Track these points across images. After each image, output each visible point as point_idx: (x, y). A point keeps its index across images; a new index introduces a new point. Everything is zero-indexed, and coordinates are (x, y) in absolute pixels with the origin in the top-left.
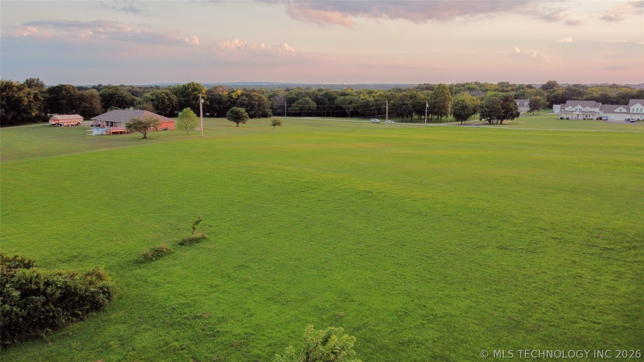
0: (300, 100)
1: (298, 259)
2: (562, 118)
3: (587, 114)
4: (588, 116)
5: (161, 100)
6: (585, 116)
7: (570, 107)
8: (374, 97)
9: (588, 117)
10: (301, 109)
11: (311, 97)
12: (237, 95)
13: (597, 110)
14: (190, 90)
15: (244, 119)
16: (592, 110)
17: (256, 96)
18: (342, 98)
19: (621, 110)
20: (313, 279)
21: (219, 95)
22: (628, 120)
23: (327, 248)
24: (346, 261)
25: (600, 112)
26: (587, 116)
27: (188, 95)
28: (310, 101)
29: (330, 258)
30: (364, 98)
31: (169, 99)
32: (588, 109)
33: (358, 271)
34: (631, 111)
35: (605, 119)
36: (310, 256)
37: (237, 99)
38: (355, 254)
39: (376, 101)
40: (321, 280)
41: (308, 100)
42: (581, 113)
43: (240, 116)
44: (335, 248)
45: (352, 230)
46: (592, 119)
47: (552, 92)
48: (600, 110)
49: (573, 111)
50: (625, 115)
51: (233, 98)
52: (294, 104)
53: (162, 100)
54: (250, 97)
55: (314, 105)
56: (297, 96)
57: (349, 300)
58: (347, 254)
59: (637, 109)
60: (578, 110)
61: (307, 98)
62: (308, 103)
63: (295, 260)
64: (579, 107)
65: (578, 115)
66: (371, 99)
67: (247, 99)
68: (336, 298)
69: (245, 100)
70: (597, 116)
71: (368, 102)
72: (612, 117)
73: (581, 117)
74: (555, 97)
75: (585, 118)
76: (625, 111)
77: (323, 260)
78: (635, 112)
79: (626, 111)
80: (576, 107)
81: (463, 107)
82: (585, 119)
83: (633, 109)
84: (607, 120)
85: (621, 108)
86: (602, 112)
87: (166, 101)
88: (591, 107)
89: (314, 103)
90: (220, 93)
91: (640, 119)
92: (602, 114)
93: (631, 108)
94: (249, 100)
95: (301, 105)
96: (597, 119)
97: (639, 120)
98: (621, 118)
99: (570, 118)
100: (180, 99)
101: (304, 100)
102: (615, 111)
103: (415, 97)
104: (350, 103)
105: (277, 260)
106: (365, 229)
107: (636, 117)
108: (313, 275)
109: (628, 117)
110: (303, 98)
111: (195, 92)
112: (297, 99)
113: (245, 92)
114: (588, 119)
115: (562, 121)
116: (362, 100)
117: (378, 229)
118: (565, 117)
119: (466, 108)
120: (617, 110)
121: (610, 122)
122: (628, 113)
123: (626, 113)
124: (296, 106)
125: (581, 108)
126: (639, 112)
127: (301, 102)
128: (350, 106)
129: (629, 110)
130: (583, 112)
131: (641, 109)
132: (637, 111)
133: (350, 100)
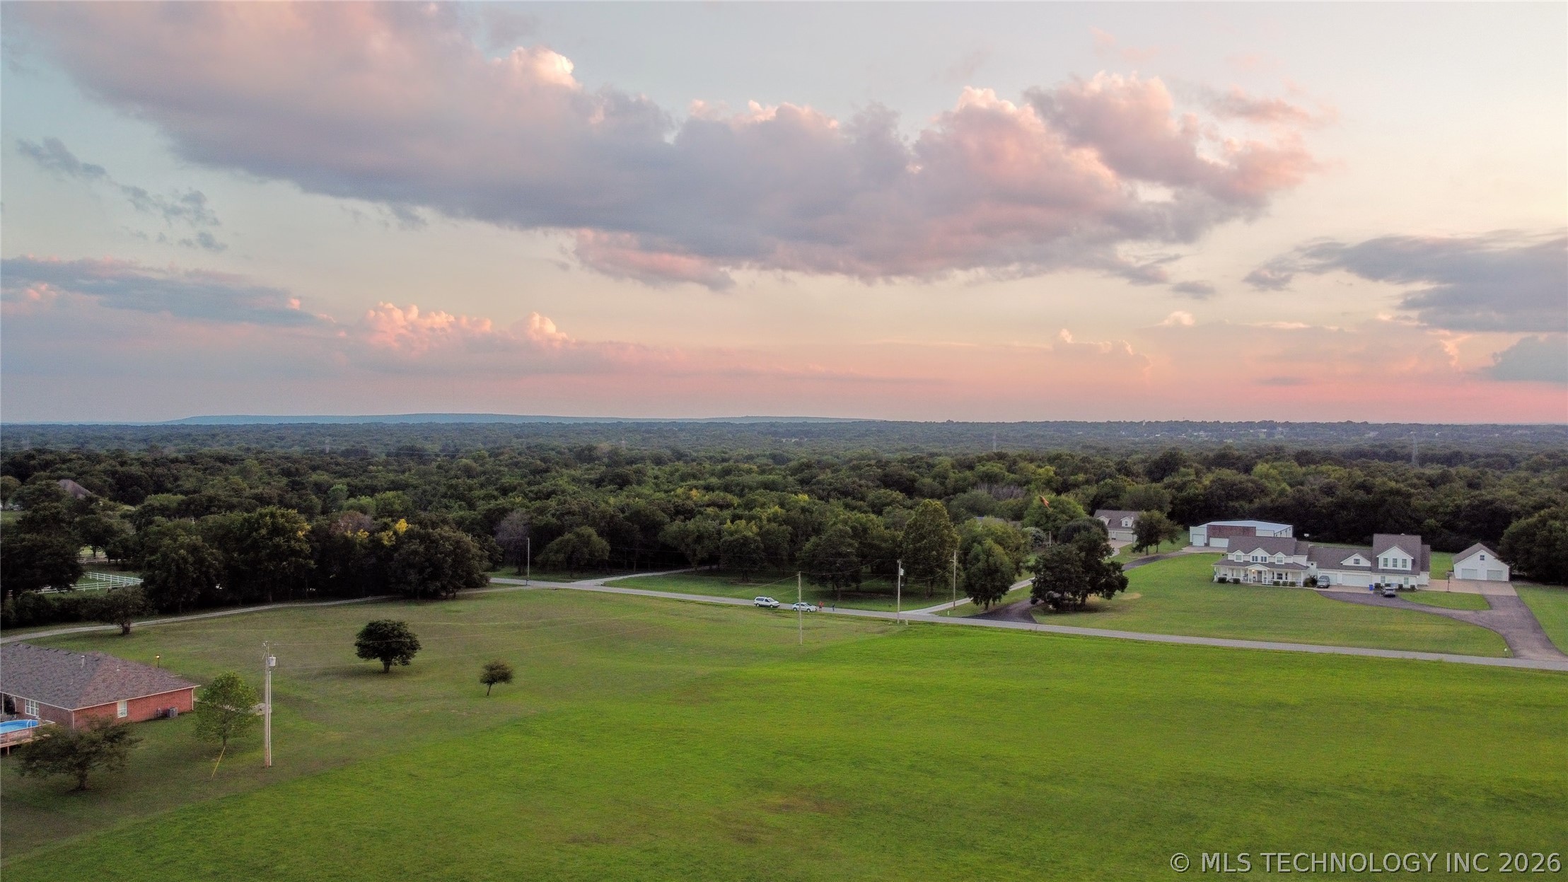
0: (567, 536)
2: (1222, 581)
3: (1280, 571)
4: (1284, 576)
5: (174, 568)
6: (1276, 576)
7: (1238, 553)
9: (1284, 579)
10: (570, 559)
11: (595, 525)
12: (394, 538)
13: (1302, 560)
14: (264, 532)
15: (405, 653)
16: (1291, 560)
17: (448, 539)
18: (677, 525)
19: (1357, 561)
21: (346, 538)
22: (1378, 586)
25: (1309, 565)
26: (1280, 576)
27: (255, 546)
28: (595, 537)
30: (733, 528)
31: (200, 561)
32: (1283, 557)
34: (1381, 566)
35: (1324, 584)
37: (395, 548)
39: (763, 534)
41: (589, 535)
42: (1266, 569)
43: (394, 645)
46: (1293, 584)
48: (1309, 560)
49: (1247, 563)
50: (1369, 574)
51: (383, 546)
52: (552, 546)
53: (178, 567)
54: (433, 542)
55: (603, 547)
59: (1395, 560)
60: (1259, 561)
61: (587, 529)
62: (588, 544)
64: (1258, 552)
65: (1260, 572)
66: (752, 532)
67: (421, 549)
69: (415, 552)
70: (1302, 578)
71: (746, 538)
72: (1339, 578)
73: (1268, 578)
75: (1275, 580)
76: (1365, 563)
78: (1390, 567)
79: (1368, 564)
80: (1253, 554)
81: (989, 567)
82: (1276, 584)
83: (1386, 560)
84: (1327, 587)
85: (1357, 557)
86: (1315, 565)
87: (191, 569)
88: (1288, 554)
89: (604, 542)
90: (349, 534)
91: (1405, 586)
92: (1315, 571)
93: (1381, 557)
94: (427, 549)
95: (569, 549)
96: (1306, 584)
97: (1401, 587)
98: (1358, 581)
99: (1241, 579)
100: (232, 558)
101: (578, 535)
102: (1345, 563)
104: (699, 538)
107: (1395, 580)
109: (1376, 579)
110: (576, 529)
111: (277, 539)
112: (561, 533)
113: (417, 528)
114: (1285, 584)
115: (1225, 590)
116: (730, 534)
118: (1229, 578)
120: (1349, 562)
121: (1337, 594)
122: (1374, 569)
123: (1370, 569)
124: (557, 552)
125: (1265, 554)
126: (1400, 567)
127: (569, 541)
128: (698, 548)
129: (1375, 561)
130: (1272, 565)
131: (1404, 561)
132: (1395, 566)
133: (699, 531)
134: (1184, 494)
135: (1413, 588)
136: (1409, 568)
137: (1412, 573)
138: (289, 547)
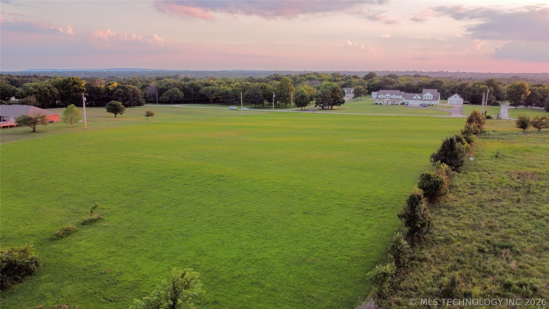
0: (169, 91)
1: (169, 230)
2: (376, 104)
3: (394, 100)
5: (43, 93)
6: (392, 102)
7: (382, 95)
8: (231, 87)
10: (171, 98)
11: (178, 88)
12: (113, 88)
13: (401, 97)
14: (71, 84)
15: (121, 111)
16: (397, 97)
17: (131, 88)
18: (205, 88)
19: (417, 97)
20: (180, 243)
21: (97, 87)
22: (422, 104)
23: (190, 221)
24: (202, 229)
26: (394, 102)
27: (68, 88)
28: (178, 91)
29: (191, 227)
30: (223, 88)
31: (51, 92)
32: (394, 96)
33: (210, 235)
34: (424, 98)
35: (406, 104)
36: (178, 227)
37: (114, 91)
38: (209, 223)
39: (234, 91)
40: (185, 243)
41: (177, 91)
43: (118, 108)
44: (195, 220)
45: (208, 206)
46: (397, 104)
47: (371, 82)
48: (403, 97)
49: (384, 98)
50: (420, 101)
51: (110, 90)
52: (165, 94)
53: (44, 93)
54: (126, 89)
55: (181, 94)
56: (166, 86)
57: (203, 254)
58: (204, 224)
59: (428, 96)
60: (388, 97)
61: (176, 89)
62: (176, 93)
63: (168, 230)
64: (388, 95)
65: (388, 101)
66: (229, 89)
67: (122, 91)
68: (195, 254)
69: (120, 92)
70: (401, 102)
71: (227, 91)
72: (411, 102)
73: (390, 103)
74: (374, 85)
76: (419, 98)
77: (187, 229)
78: (426, 98)
79: (420, 98)
80: (386, 95)
81: (302, 96)
82: (392, 104)
83: (425, 96)
84: (407, 105)
85: (417, 96)
86: (404, 99)
87: (49, 94)
88: (396, 95)
89: (182, 93)
90: (98, 86)
91: (430, 104)
92: (405, 101)
93: (424, 96)
94: (124, 91)
95: (170, 95)
96: (401, 104)
98: (417, 103)
99: (382, 104)
100: (61, 92)
101: (173, 90)
102: (414, 98)
103: (265, 88)
104: (213, 92)
105: (155, 231)
106: (217, 205)
107: (427, 103)
108: (180, 240)
109: (422, 102)
110: (172, 89)
111: (75, 86)
112: (167, 90)
113: (120, 85)
114: (395, 104)
115: (376, 106)
116: (223, 90)
117: (226, 204)
118: (379, 103)
119: (304, 97)
120: (415, 97)
121: (409, 107)
122: (422, 99)
123: (420, 99)
124: (166, 96)
125: (390, 95)
126: (429, 99)
127: (170, 93)
128: (212, 95)
129: (422, 97)
130: (391, 99)
131: (431, 96)
132: (428, 98)
133: (212, 89)
134: (372, 83)
135: (432, 105)
136: (432, 99)
137: (433, 100)
138: (79, 89)
